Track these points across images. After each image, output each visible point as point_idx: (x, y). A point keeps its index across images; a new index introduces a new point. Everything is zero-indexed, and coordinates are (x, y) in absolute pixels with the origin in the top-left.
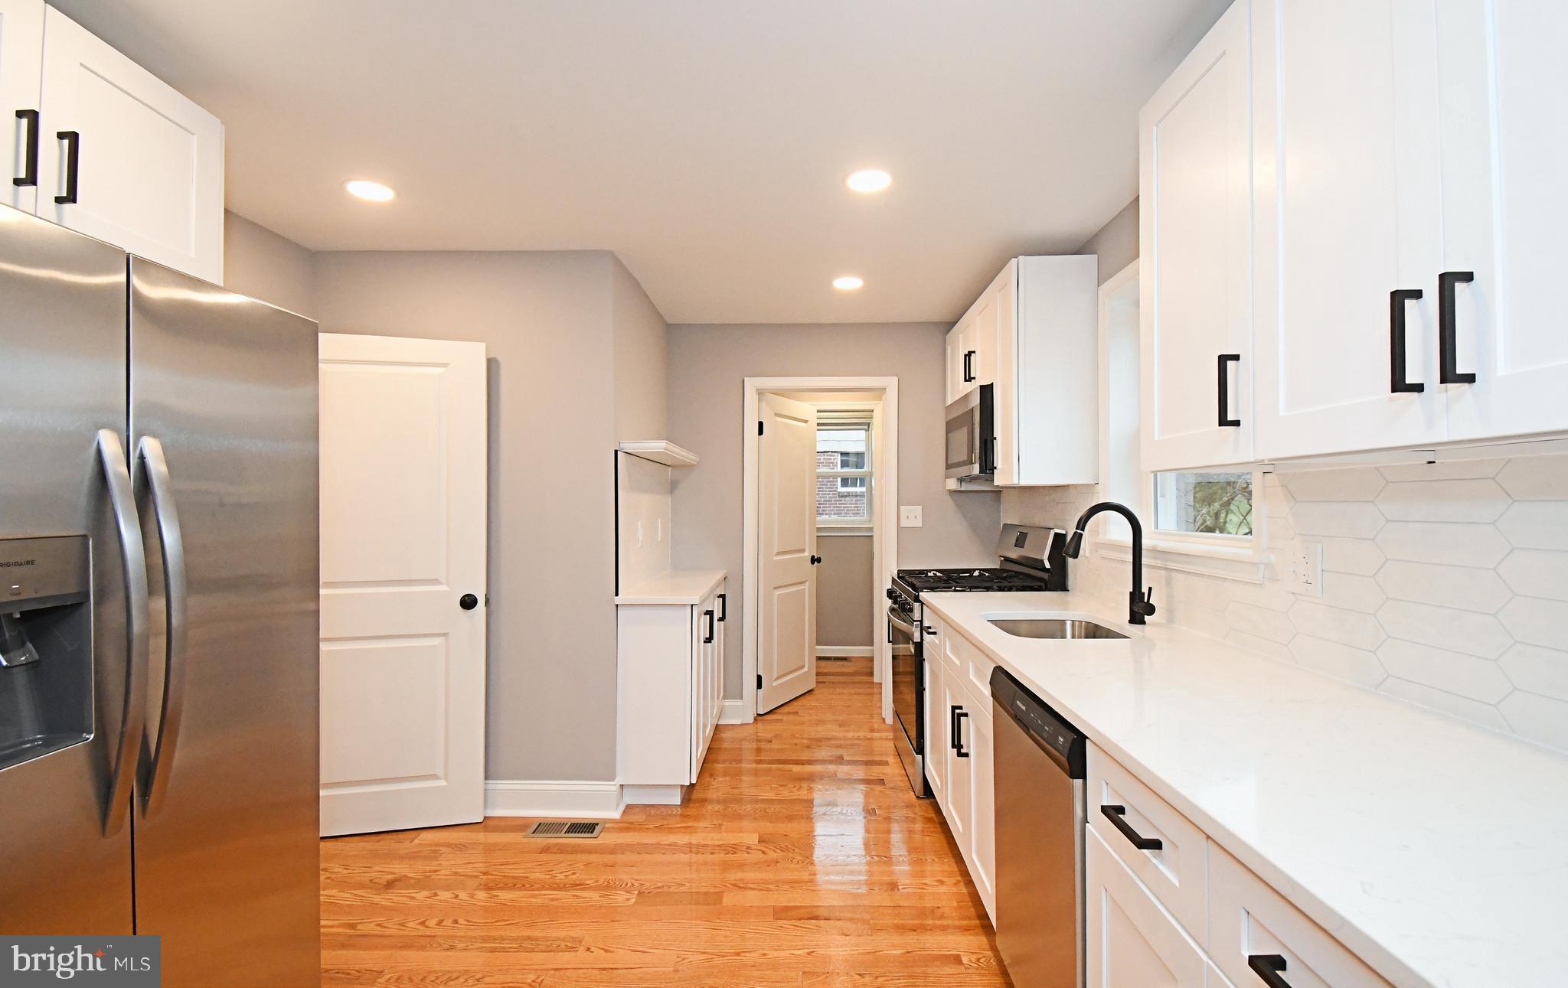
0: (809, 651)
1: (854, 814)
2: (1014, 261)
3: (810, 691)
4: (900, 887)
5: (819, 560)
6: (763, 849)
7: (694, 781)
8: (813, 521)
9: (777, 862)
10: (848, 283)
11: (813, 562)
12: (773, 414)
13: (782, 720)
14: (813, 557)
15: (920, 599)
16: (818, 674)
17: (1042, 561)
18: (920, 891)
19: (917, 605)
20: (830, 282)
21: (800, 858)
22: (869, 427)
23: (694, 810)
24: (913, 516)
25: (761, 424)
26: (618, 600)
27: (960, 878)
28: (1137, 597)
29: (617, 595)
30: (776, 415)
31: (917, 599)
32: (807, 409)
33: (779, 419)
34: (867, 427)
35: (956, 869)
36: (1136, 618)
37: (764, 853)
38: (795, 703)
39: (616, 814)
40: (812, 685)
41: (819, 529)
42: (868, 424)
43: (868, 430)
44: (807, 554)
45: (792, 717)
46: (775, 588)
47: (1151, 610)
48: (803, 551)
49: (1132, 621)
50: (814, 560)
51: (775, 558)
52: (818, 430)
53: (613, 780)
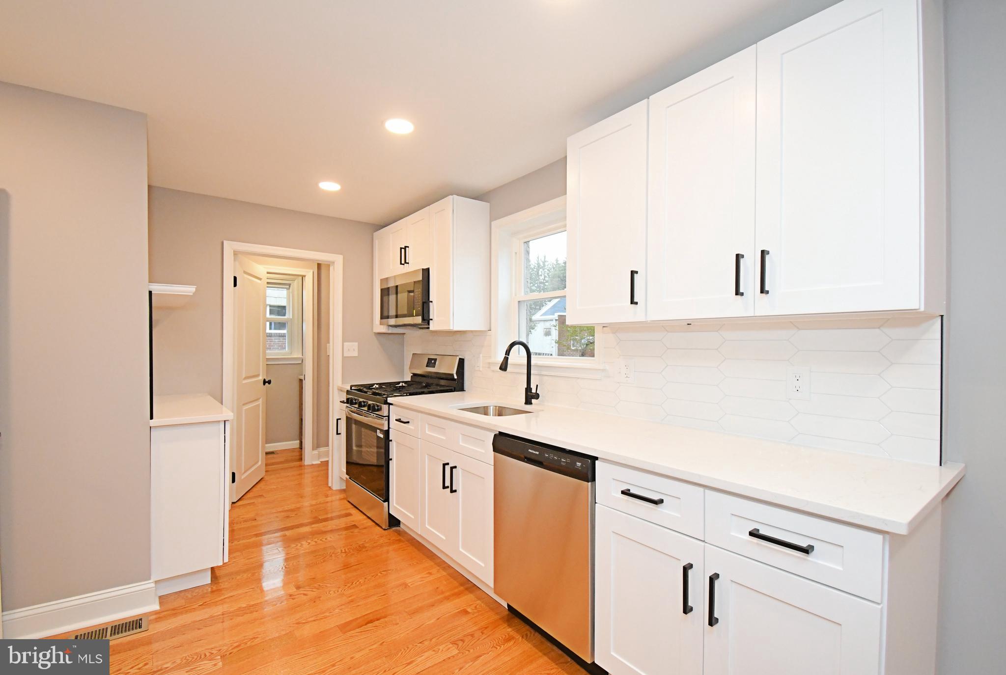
0: (262, 447)
1: (351, 551)
2: (451, 197)
3: (262, 478)
4: (409, 585)
5: (269, 382)
6: (305, 592)
7: (226, 560)
8: (264, 353)
9: (320, 597)
10: (330, 186)
11: (264, 384)
12: (243, 271)
13: (254, 503)
14: (264, 380)
15: (388, 402)
16: (266, 465)
17: (453, 375)
18: (422, 582)
19: (385, 407)
20: (317, 184)
21: (334, 589)
22: (290, 286)
23: (226, 583)
24: (352, 349)
25: (235, 278)
26: (152, 423)
27: (438, 568)
28: (529, 390)
29: (152, 418)
30: (245, 272)
31: (386, 403)
32: (261, 269)
33: (246, 276)
34: (288, 287)
35: (432, 564)
36: (528, 402)
37: (305, 595)
38: (254, 489)
39: (156, 607)
40: (262, 474)
41: (268, 360)
42: (290, 285)
43: (288, 289)
44: (261, 378)
45: (260, 500)
46: (244, 405)
47: (537, 396)
48: (258, 375)
49: (526, 403)
50: (265, 382)
51: (244, 382)
52: (268, 287)
53: (150, 579)
